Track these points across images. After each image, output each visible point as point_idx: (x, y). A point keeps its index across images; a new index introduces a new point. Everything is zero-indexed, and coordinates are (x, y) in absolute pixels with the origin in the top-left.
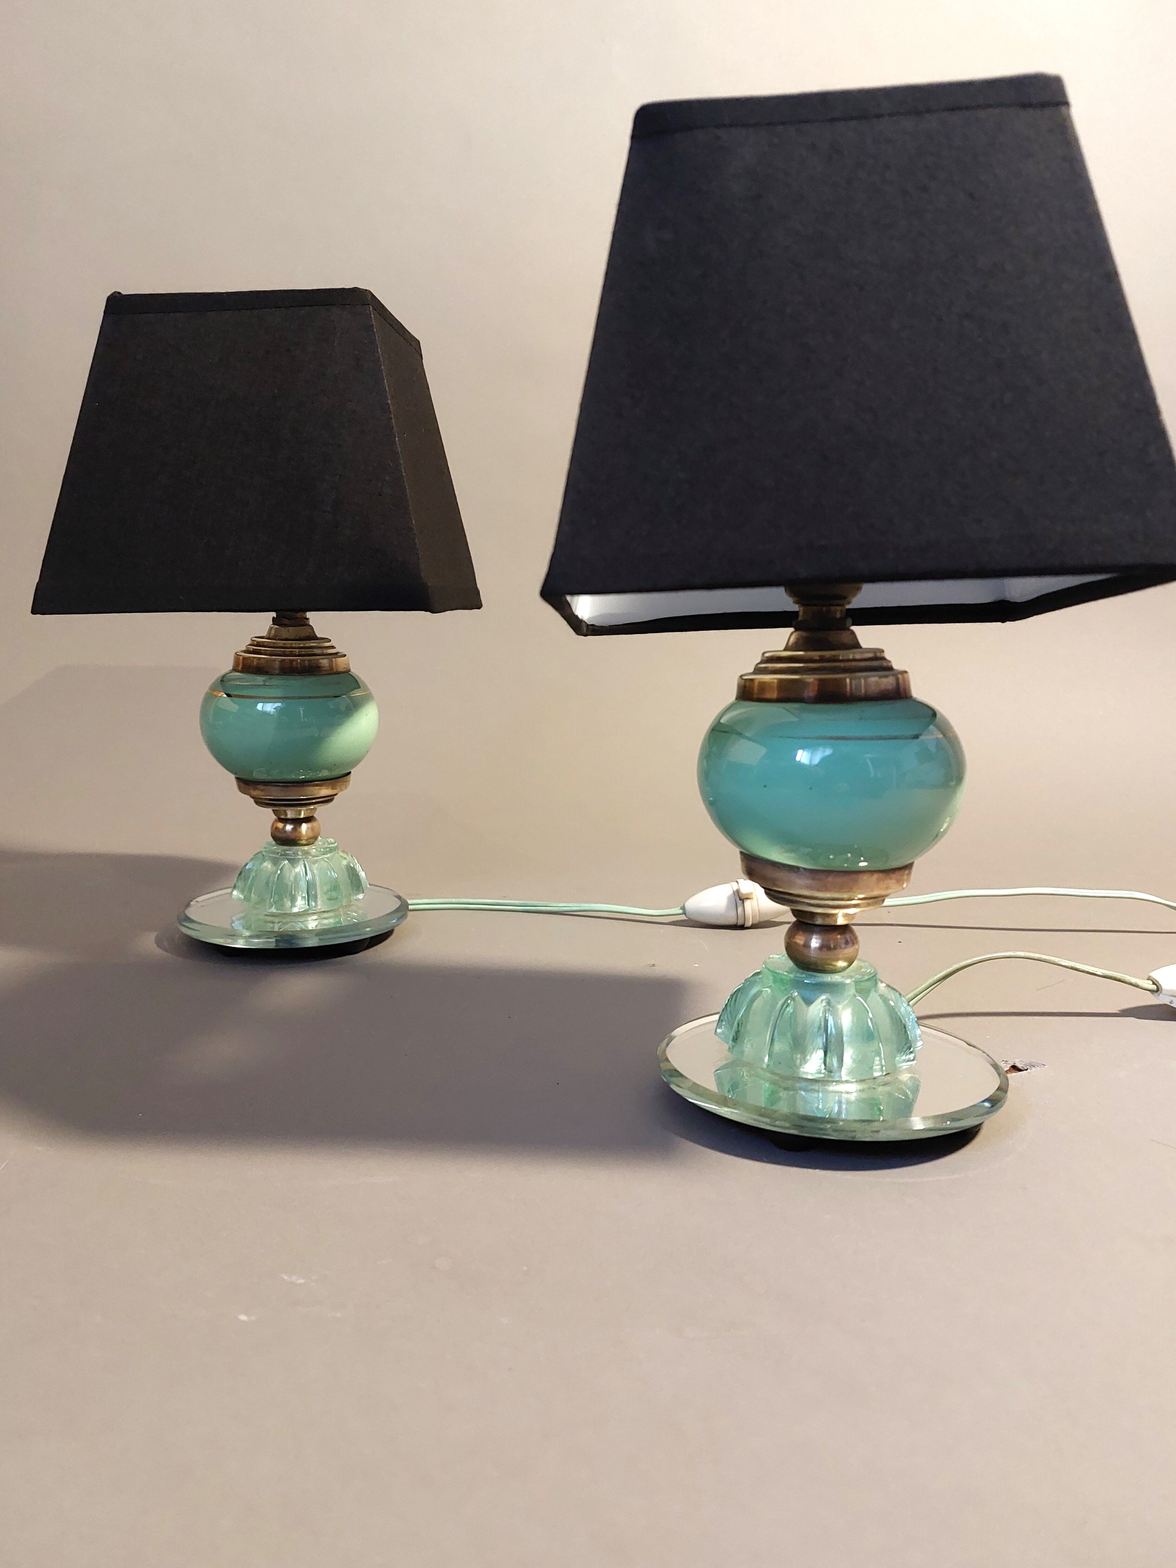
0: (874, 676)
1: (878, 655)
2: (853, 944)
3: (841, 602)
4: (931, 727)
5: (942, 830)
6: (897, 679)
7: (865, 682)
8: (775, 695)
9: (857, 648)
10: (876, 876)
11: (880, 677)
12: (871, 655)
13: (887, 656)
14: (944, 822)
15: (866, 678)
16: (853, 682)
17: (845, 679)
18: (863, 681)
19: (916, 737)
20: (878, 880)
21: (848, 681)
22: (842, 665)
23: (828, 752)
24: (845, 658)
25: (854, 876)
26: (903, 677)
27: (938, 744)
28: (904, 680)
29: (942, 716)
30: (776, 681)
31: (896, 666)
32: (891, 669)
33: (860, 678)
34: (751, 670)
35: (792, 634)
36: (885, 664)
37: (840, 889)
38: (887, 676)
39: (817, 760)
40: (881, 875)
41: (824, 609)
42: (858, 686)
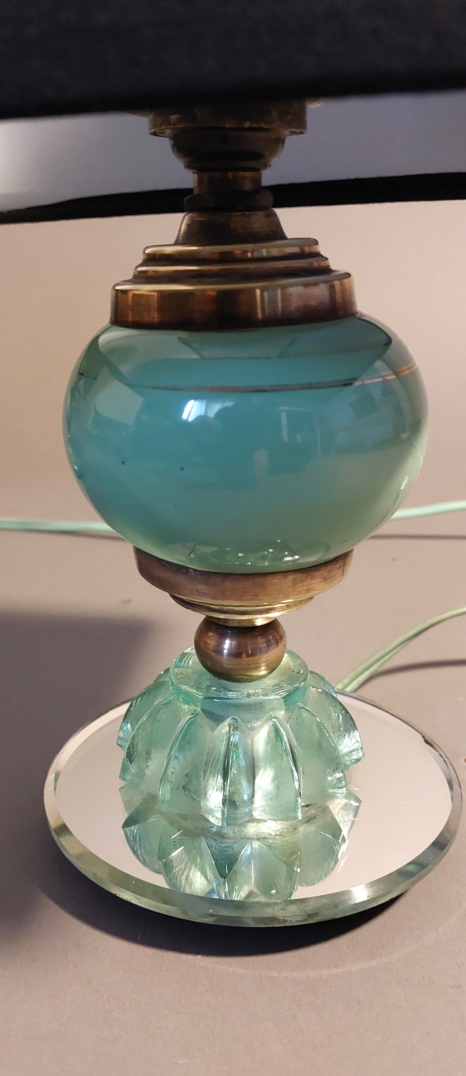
0: (297, 285)
1: (307, 249)
2: (277, 643)
3: (253, 164)
4: (379, 364)
5: (402, 488)
6: (332, 288)
7: (282, 293)
8: (155, 316)
9: (275, 239)
10: (291, 577)
11: (306, 285)
12: (296, 250)
13: (322, 249)
14: (403, 480)
15: (284, 287)
16: (266, 294)
17: (253, 291)
18: (279, 292)
19: (347, 383)
20: (294, 583)
21: (258, 292)
22: (252, 266)
23: (229, 404)
24: (256, 254)
25: (260, 580)
26: (342, 285)
27: (386, 388)
28: (344, 291)
29: (400, 343)
30: (155, 294)
31: (335, 264)
32: (327, 270)
33: (275, 289)
34: (130, 277)
35: (184, 219)
36: (315, 263)
37: (241, 596)
38: (316, 284)
39: (213, 412)
40: (299, 576)
41: (230, 175)
42: (273, 300)
